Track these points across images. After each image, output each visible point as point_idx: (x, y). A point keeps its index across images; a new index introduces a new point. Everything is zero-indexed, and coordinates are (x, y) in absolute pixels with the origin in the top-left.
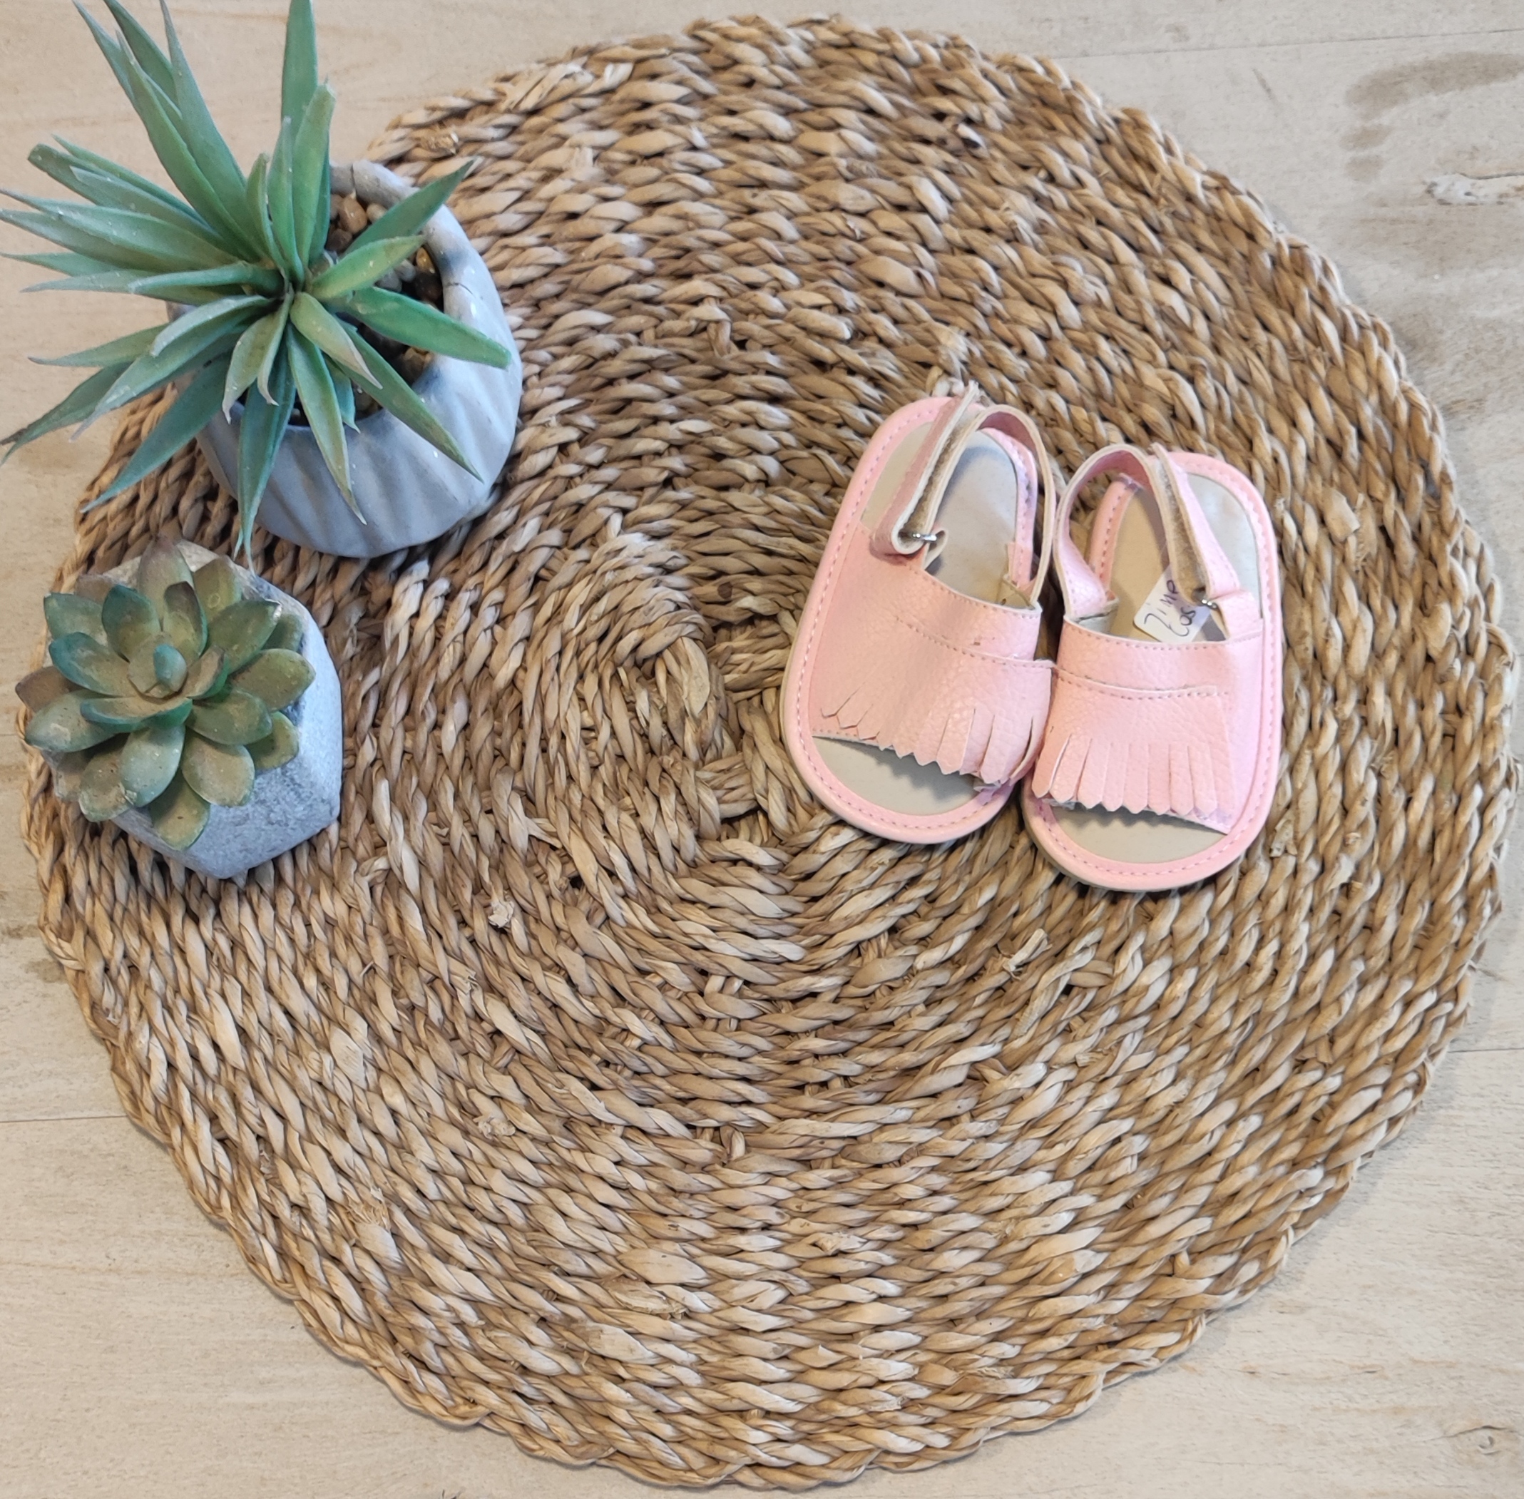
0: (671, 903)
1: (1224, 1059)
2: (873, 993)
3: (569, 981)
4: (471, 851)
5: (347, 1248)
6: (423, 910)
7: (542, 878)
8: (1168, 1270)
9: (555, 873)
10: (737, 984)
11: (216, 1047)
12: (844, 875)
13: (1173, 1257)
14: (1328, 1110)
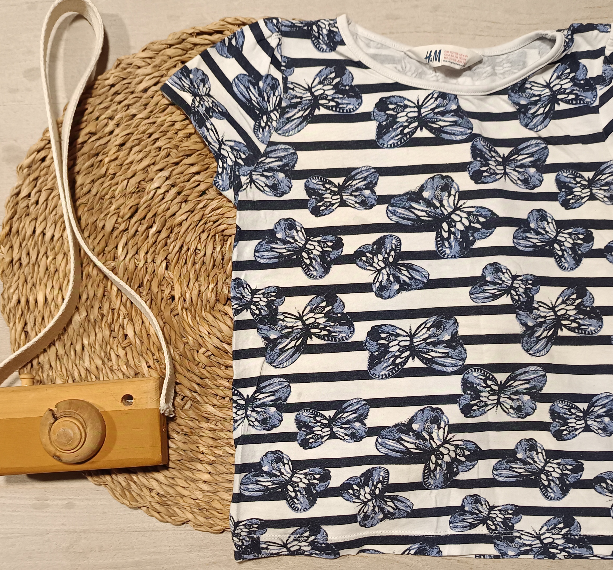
0: (200, 319)
7: (162, 291)
9: (167, 292)
10: (210, 353)
11: (36, 302)
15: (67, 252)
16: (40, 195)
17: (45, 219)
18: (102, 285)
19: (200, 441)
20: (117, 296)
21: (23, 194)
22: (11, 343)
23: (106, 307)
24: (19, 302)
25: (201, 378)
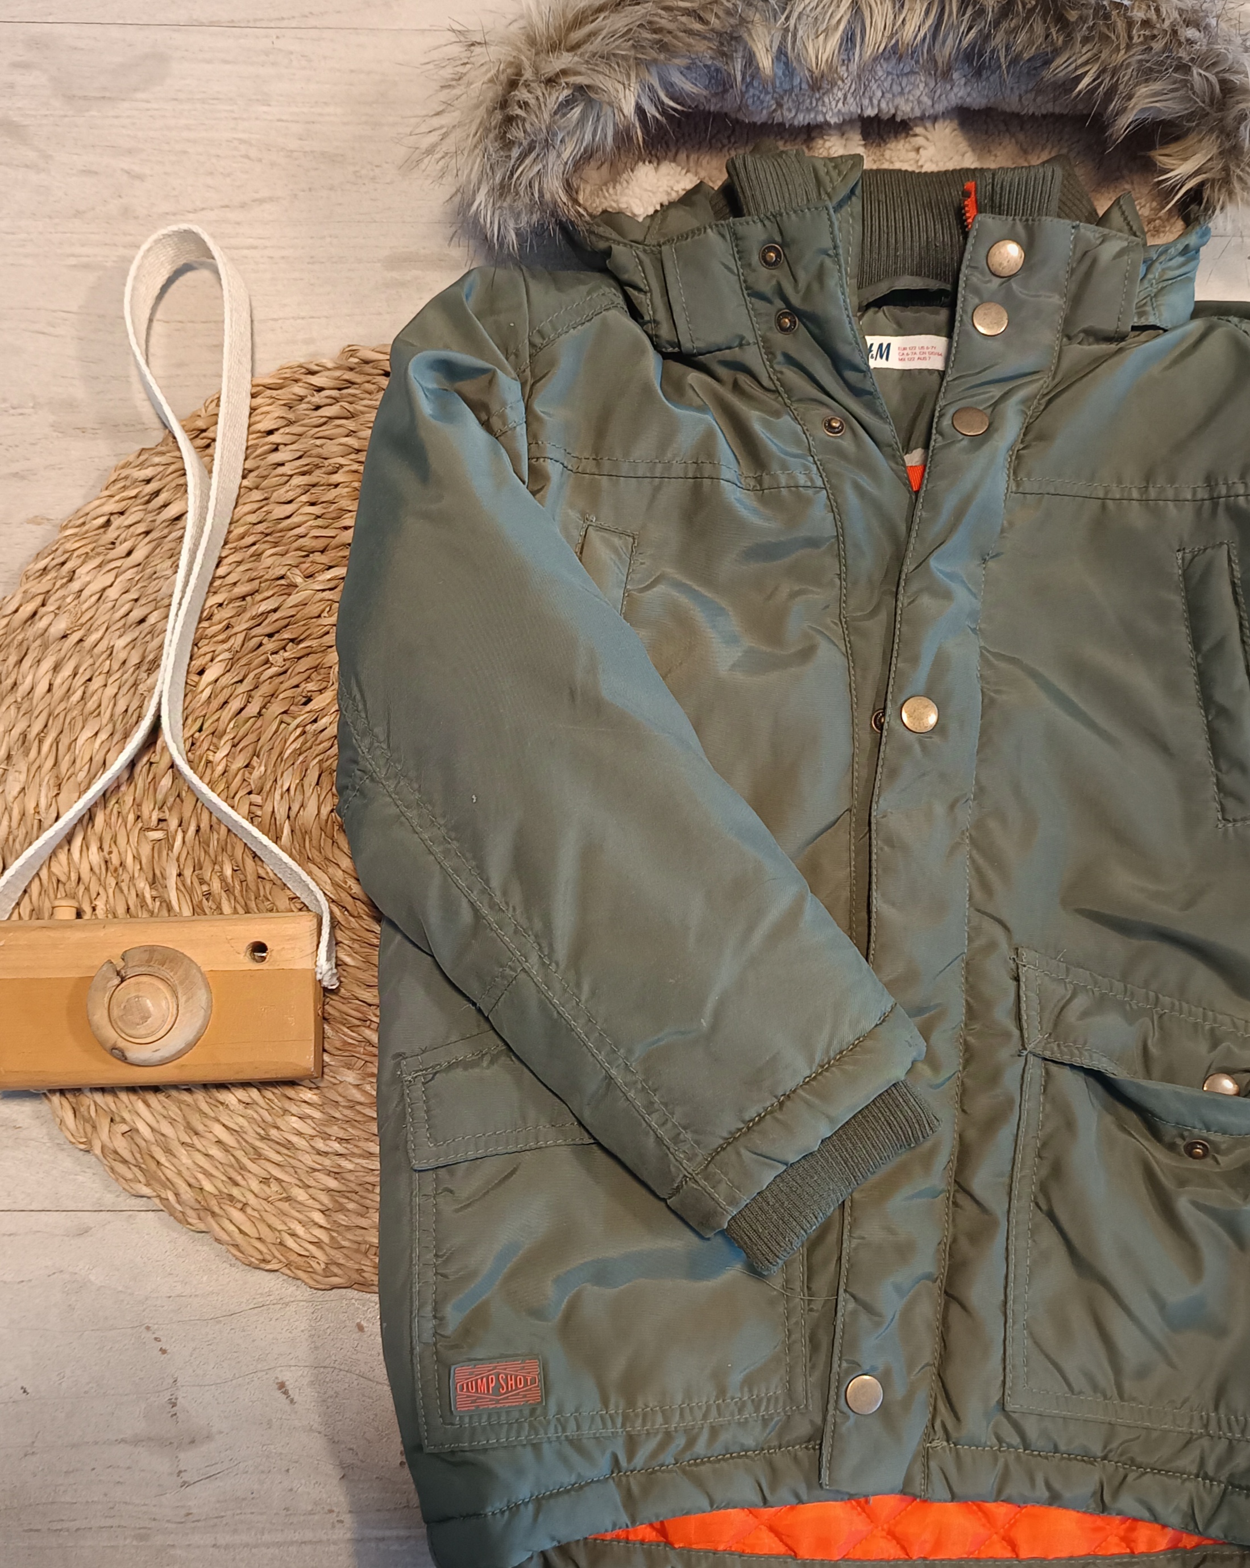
0: (303, 762)
1: (262, 1132)
2: (268, 900)
3: (242, 709)
4: (318, 631)
5: (52, 608)
6: (275, 610)
7: (308, 679)
8: (117, 1119)
9: (311, 686)
10: (259, 813)
11: (165, 506)
12: (337, 865)
13: (124, 1121)
14: (240, 1206)
15: (272, 500)
16: (331, 405)
17: (300, 435)
18: (255, 584)
19: (111, 891)
20: (253, 618)
21: (316, 380)
22: (78, 510)
23: (226, 613)
24: (148, 481)
25: (211, 826)
